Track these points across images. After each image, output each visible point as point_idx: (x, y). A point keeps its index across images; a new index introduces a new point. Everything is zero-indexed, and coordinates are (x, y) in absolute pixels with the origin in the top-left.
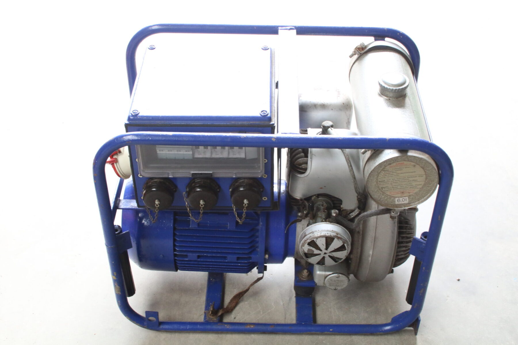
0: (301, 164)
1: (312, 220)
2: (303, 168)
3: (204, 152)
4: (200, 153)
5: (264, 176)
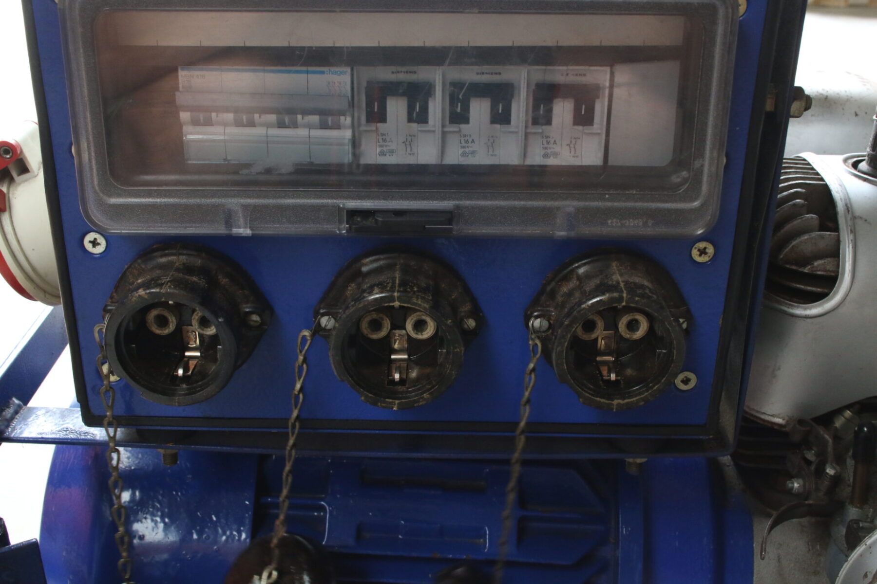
0: (807, 261)
1: (861, 508)
2: (819, 273)
3: (407, 139)
4: (390, 144)
5: (699, 250)
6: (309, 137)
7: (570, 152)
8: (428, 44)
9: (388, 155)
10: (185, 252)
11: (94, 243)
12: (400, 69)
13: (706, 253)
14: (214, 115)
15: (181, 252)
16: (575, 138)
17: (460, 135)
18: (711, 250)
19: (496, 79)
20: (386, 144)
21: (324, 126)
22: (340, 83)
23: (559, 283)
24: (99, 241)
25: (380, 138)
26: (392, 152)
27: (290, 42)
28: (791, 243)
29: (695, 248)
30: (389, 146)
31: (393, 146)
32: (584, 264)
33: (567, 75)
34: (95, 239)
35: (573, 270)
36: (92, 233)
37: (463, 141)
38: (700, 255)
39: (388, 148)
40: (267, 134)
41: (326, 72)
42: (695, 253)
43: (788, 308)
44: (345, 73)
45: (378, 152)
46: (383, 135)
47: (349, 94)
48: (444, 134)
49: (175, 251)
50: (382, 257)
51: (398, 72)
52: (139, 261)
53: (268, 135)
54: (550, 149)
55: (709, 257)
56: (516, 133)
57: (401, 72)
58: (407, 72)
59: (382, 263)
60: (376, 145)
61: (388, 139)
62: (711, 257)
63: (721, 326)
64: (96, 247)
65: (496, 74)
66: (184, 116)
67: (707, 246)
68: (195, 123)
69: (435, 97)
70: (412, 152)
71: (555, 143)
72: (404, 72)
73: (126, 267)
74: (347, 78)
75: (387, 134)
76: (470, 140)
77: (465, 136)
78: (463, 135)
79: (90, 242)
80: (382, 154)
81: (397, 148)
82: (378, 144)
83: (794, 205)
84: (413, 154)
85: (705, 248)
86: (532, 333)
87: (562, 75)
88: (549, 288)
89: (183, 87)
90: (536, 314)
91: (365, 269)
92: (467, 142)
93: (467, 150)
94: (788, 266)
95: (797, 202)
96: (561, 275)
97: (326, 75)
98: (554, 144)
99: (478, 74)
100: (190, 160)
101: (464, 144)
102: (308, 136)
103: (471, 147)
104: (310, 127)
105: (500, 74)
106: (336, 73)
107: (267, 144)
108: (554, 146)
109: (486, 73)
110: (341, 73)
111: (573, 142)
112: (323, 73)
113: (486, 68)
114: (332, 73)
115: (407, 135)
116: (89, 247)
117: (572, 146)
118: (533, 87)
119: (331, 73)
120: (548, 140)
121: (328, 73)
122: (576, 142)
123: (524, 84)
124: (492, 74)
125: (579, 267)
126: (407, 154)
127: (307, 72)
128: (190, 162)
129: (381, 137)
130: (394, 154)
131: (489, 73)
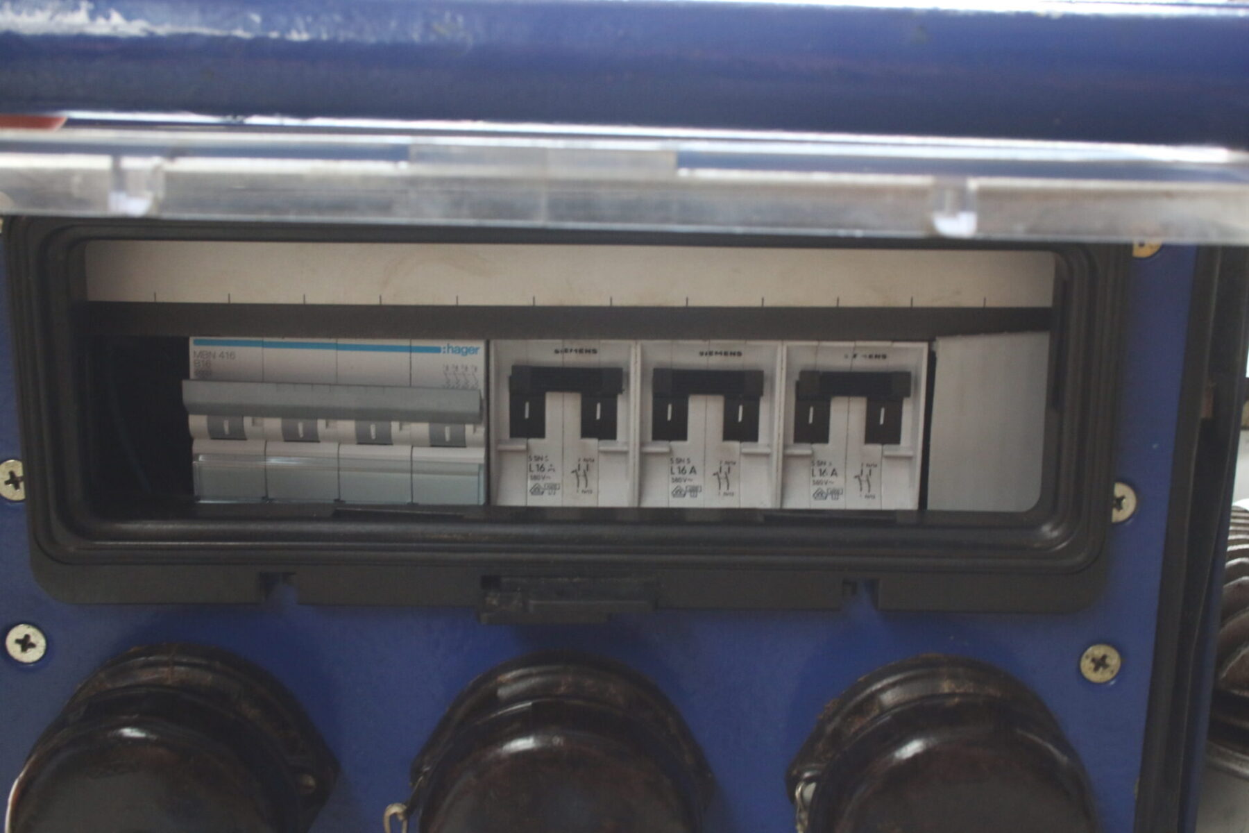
3: (579, 466)
4: (550, 474)
5: (1093, 660)
6: (412, 461)
7: (861, 489)
8: (617, 303)
9: (546, 492)
10: (185, 660)
11: (25, 644)
12: (568, 344)
13: (1105, 666)
14: (247, 421)
15: (176, 659)
16: (868, 465)
17: (671, 459)
18: (1114, 660)
19: (733, 363)
20: (543, 474)
21: (436, 442)
22: (466, 368)
23: (849, 720)
24: (33, 640)
25: (534, 464)
26: (553, 488)
27: (383, 297)
28: (1240, 652)
29: (1087, 657)
30: (549, 478)
31: (555, 478)
32: (893, 685)
33: (855, 356)
34: (27, 637)
35: (873, 696)
36: (22, 625)
37: (676, 470)
38: (1096, 669)
39: (548, 481)
40: (338, 454)
41: (442, 350)
42: (1086, 666)
43: (1241, 765)
44: (475, 350)
45: (529, 488)
46: (538, 458)
47: (482, 386)
48: (644, 457)
49: (165, 658)
50: (534, 670)
51: (566, 351)
52: (102, 675)
53: (341, 456)
54: (826, 483)
55: (1112, 672)
56: (767, 455)
57: (571, 351)
58: (581, 351)
59: (533, 681)
60: (527, 474)
61: (547, 466)
62: (1115, 673)
63: (1136, 797)
64: (29, 650)
65: (733, 354)
66: (197, 423)
67: (1108, 654)
68: (216, 434)
69: (628, 394)
70: (588, 489)
71: (834, 473)
72: (576, 351)
73: (80, 686)
74: (478, 359)
75: (546, 457)
76: (688, 468)
77: (679, 461)
78: (677, 459)
79: (18, 641)
80: (536, 491)
81: (562, 481)
82: (530, 474)
83: (1240, 585)
84: (591, 492)
85: (1104, 657)
86: (800, 810)
87: (846, 357)
88: (829, 728)
89: (197, 373)
90: (807, 775)
91: (503, 692)
92: (682, 471)
93: (683, 485)
94: (1236, 692)
95: (1244, 581)
96: (851, 704)
97: (441, 354)
98: (832, 474)
99: (702, 354)
100: (204, 498)
101: (677, 475)
102: (409, 459)
103: (690, 480)
104: (414, 443)
105: (740, 354)
106: (459, 350)
107: (339, 471)
108: (833, 479)
109: (716, 353)
110: (469, 351)
111: (866, 471)
112: (437, 350)
113: (716, 344)
114: (453, 352)
115: (579, 460)
116: (14, 650)
117: (864, 478)
118: (796, 377)
119: (450, 350)
120: (823, 468)
121: (446, 350)
122: (870, 471)
123: (781, 373)
124: (726, 354)
125: (883, 690)
126: (580, 491)
127: (411, 349)
128: (202, 502)
129: (536, 463)
130: (557, 492)
131: (721, 353)
